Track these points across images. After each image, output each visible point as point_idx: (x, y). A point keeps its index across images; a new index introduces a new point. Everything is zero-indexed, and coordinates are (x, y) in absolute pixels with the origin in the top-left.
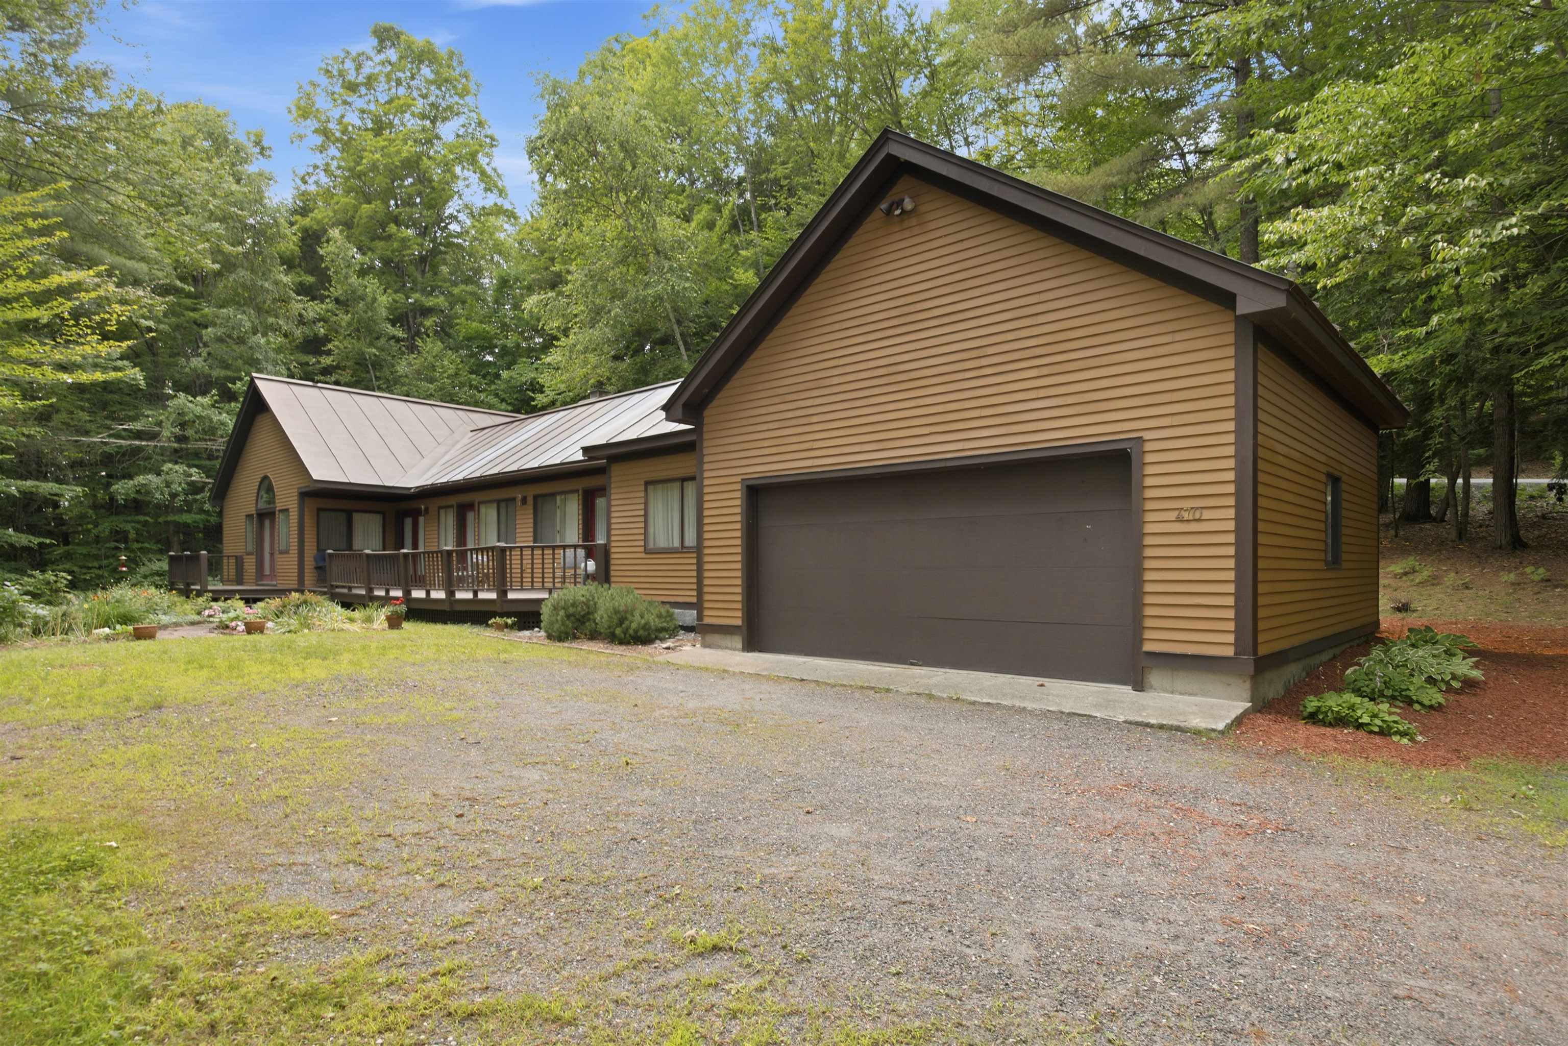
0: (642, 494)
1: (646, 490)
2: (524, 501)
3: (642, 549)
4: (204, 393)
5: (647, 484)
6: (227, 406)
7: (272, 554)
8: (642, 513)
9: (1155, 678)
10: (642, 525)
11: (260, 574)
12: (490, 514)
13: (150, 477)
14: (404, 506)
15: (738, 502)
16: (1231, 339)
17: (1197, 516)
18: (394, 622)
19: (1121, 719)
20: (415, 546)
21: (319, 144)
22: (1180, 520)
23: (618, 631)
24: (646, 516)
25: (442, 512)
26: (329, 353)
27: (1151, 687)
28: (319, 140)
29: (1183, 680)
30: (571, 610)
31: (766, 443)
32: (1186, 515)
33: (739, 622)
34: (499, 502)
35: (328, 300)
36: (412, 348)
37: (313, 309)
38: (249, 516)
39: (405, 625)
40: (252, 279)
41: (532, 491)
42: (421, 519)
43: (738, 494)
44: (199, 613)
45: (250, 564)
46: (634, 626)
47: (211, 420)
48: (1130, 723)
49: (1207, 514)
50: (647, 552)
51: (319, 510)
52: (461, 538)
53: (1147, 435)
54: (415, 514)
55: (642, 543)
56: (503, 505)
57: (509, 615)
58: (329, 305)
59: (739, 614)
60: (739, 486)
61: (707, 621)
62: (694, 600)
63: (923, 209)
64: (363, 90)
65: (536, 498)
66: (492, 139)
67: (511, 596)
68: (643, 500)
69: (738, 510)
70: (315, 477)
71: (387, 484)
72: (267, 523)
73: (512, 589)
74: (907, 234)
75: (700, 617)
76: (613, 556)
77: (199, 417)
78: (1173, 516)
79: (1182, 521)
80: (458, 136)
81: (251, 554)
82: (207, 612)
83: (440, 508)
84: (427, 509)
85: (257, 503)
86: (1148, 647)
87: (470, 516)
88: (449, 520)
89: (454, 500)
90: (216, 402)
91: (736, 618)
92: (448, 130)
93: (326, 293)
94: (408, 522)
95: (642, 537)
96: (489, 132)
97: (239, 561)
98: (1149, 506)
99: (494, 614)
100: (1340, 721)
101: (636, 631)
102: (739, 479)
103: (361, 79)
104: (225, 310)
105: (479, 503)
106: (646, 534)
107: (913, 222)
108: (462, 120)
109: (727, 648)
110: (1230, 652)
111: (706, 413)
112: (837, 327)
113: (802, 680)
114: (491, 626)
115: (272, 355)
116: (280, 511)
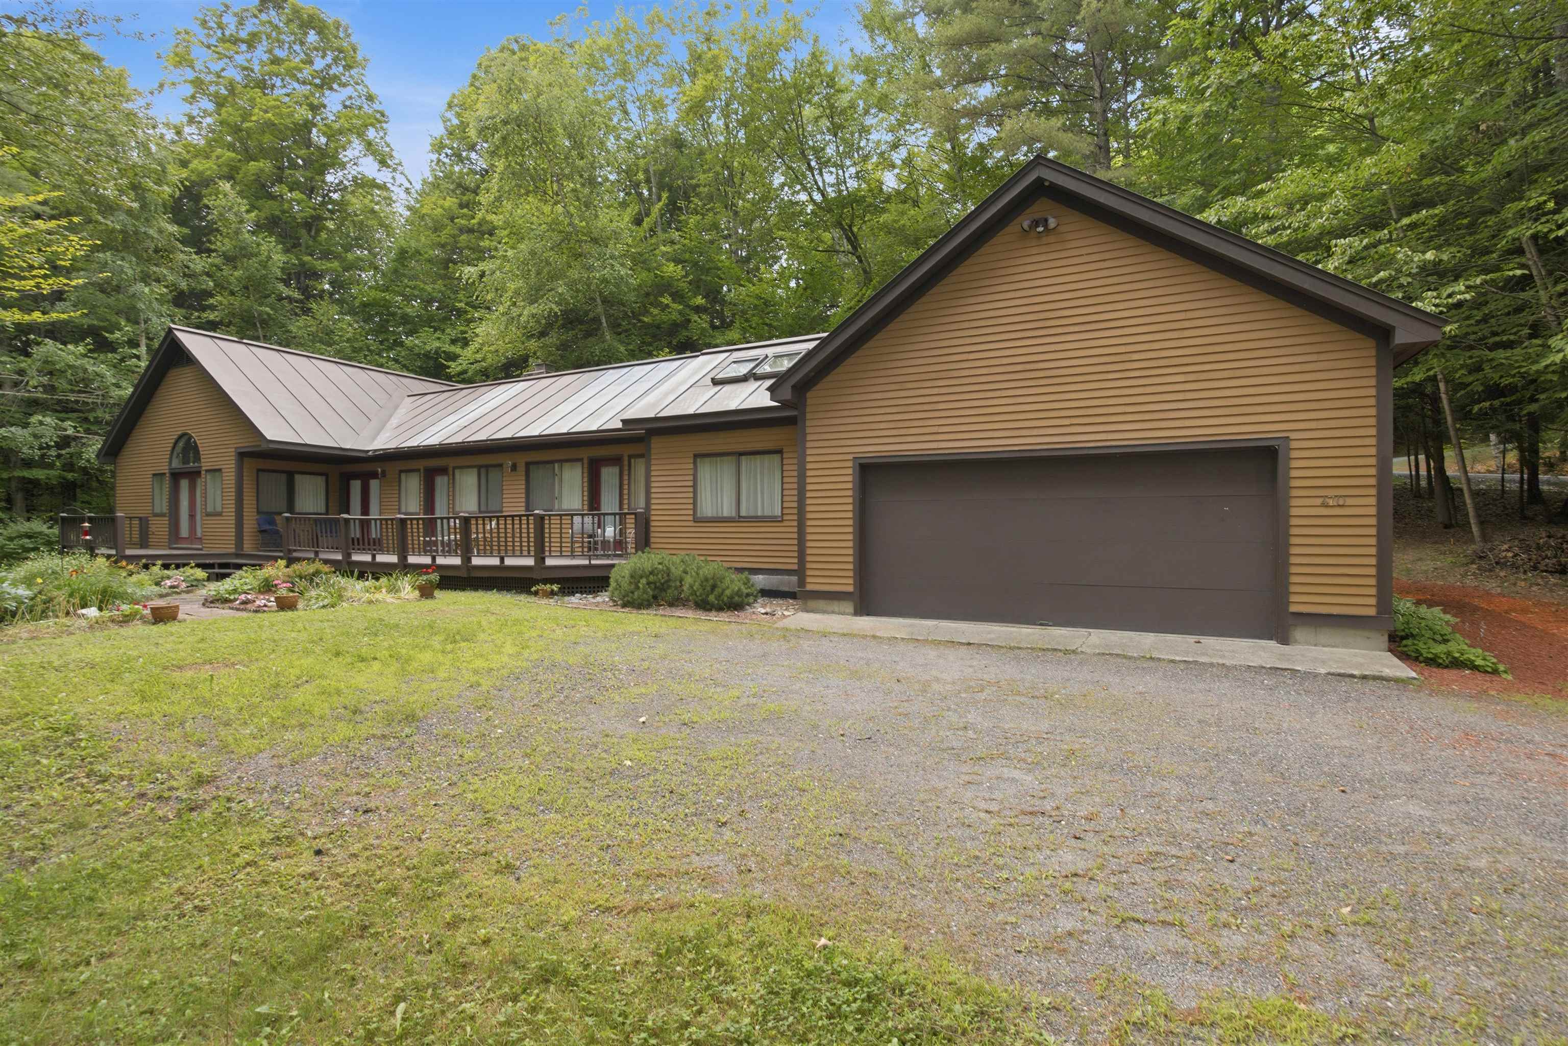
0: (691, 466)
1: (695, 463)
2: (514, 467)
3: (691, 518)
4: (76, 343)
5: (696, 456)
6: (102, 356)
7: (192, 516)
8: (691, 483)
9: (1299, 634)
10: (691, 495)
11: (174, 535)
12: (468, 482)
13: (13, 429)
14: (349, 468)
15: (850, 478)
16: (1373, 362)
17: (1341, 503)
18: (426, 592)
19: (1323, 671)
20: (365, 510)
21: (189, 95)
22: (1326, 506)
23: (712, 598)
24: (695, 486)
25: (403, 476)
26: (213, 308)
27: (1296, 642)
28: (189, 90)
29: (1326, 635)
30: (652, 578)
31: (882, 426)
32: (1331, 502)
33: (850, 589)
34: (479, 467)
35: (214, 254)
36: (307, 311)
37: (199, 263)
38: (158, 476)
39: (437, 593)
40: (134, 225)
41: (522, 459)
42: (374, 484)
43: (850, 471)
44: (158, 584)
45: (160, 527)
46: (728, 592)
47: (85, 371)
48: (1332, 674)
49: (1349, 501)
50: (696, 520)
51: (259, 470)
52: (429, 504)
53: (1293, 436)
54: (366, 478)
55: (691, 512)
56: (483, 471)
57: (552, 581)
58: (215, 259)
59: (851, 581)
60: (850, 464)
61: (809, 587)
62: (795, 567)
63: (1062, 229)
64: (244, 47)
65: (528, 465)
66: (383, 115)
67: (549, 562)
68: (691, 472)
69: (850, 486)
70: (269, 438)
71: (343, 446)
72: (184, 484)
73: (550, 556)
74: (1044, 249)
75: (802, 582)
76: (653, 524)
77: (70, 367)
78: (1319, 501)
79: (1327, 506)
80: (345, 107)
81: (162, 515)
82: (168, 583)
83: (401, 471)
84: (383, 472)
85: (170, 462)
86: (1293, 608)
87: (441, 482)
88: (413, 486)
89: (422, 464)
90: (90, 351)
91: (847, 585)
92: (333, 101)
93: (213, 247)
94: (356, 487)
95: (691, 507)
96: (379, 108)
97: (144, 523)
98: (1294, 493)
99: (536, 582)
100: (1457, 664)
101: (731, 597)
102: (851, 457)
103: (243, 35)
104: (101, 255)
105: (454, 468)
106: (695, 504)
107: (1051, 239)
108: (349, 91)
109: (833, 612)
110: (1372, 612)
111: (809, 395)
112: (966, 325)
113: (969, 644)
114: (536, 593)
115: (155, 305)
116: (207, 471)
